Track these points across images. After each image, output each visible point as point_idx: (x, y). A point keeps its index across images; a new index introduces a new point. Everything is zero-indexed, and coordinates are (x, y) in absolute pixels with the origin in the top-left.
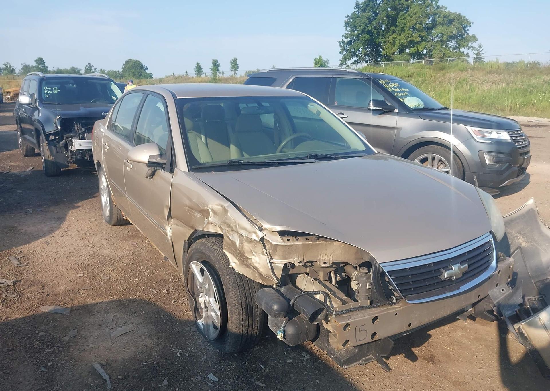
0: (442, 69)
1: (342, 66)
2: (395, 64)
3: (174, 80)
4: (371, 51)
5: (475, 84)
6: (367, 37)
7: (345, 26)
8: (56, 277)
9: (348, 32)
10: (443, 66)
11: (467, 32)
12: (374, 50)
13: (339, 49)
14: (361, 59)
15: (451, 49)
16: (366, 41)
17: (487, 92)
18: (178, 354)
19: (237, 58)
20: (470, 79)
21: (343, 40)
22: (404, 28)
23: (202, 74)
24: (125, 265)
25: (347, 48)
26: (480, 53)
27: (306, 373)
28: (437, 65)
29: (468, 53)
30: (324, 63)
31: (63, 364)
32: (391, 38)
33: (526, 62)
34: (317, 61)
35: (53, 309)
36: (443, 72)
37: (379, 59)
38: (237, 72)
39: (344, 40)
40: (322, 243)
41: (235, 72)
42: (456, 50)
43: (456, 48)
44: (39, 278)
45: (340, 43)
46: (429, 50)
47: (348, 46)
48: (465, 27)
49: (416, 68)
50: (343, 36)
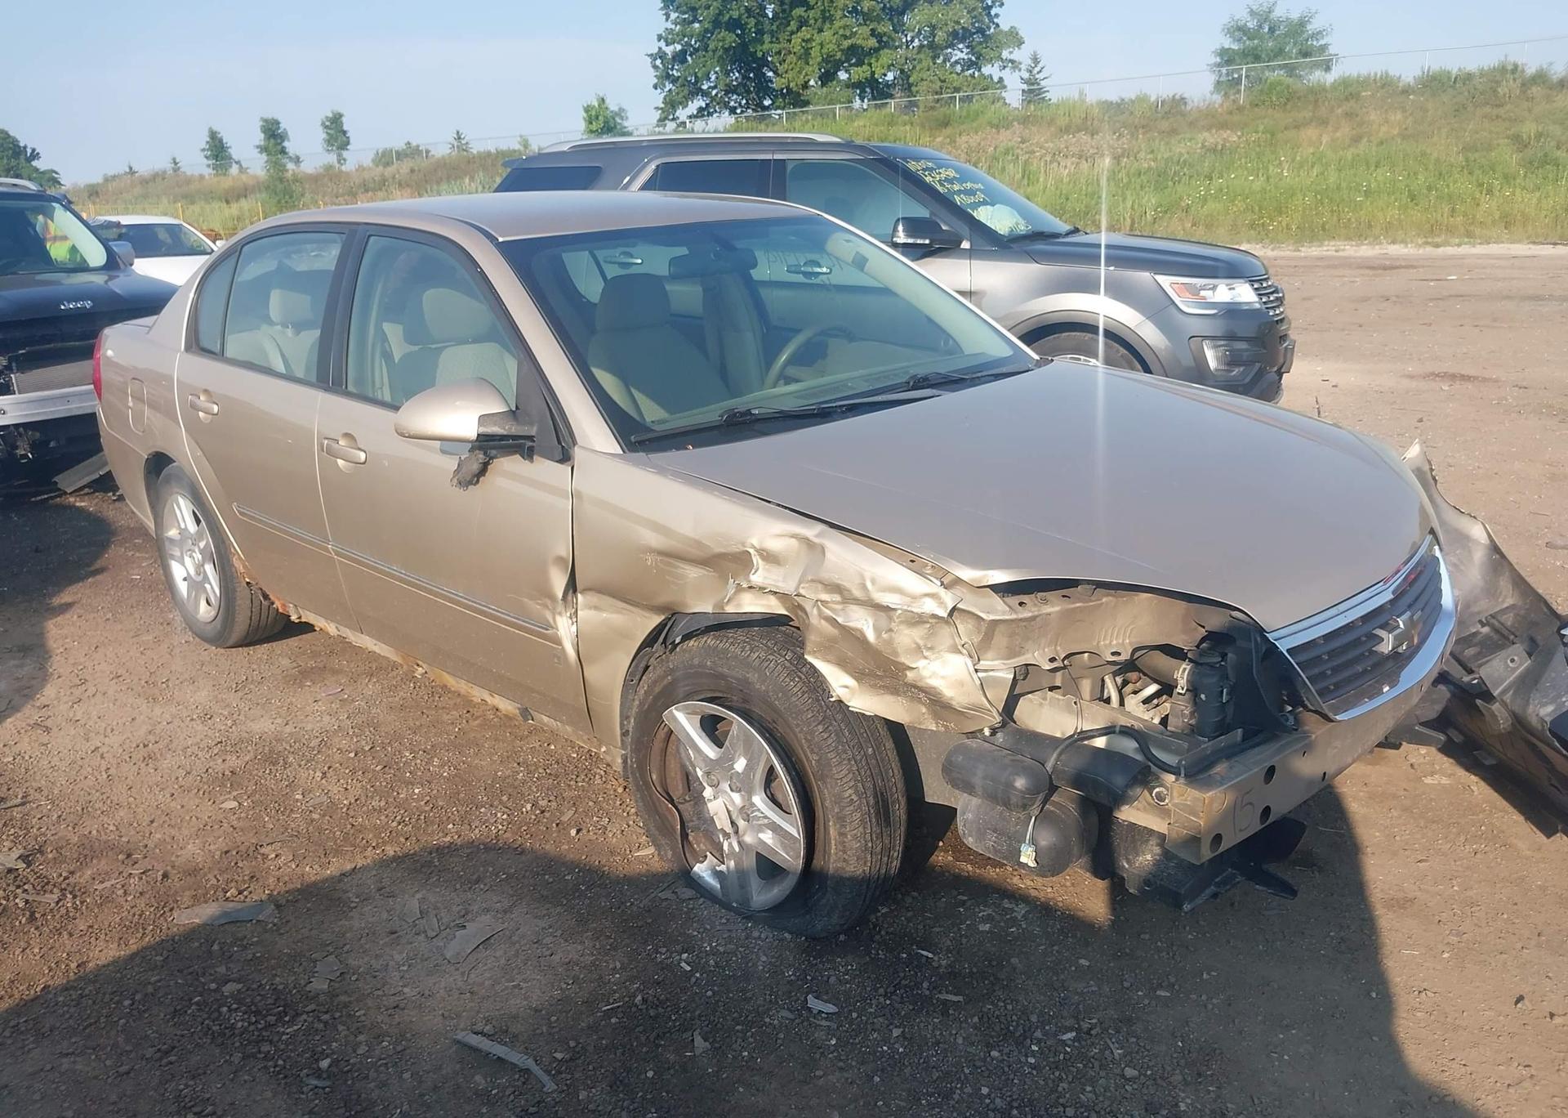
0: (945, 123)
1: (665, 125)
2: (816, 114)
3: (138, 190)
4: (743, 79)
5: (1035, 162)
6: (728, 40)
7: (661, 9)
8: (152, 822)
9: (673, 27)
10: (945, 116)
11: (995, 20)
12: (751, 75)
13: (651, 76)
14: (718, 104)
15: (958, 68)
16: (726, 50)
17: (1069, 182)
18: (683, 964)
19: (341, 111)
20: (1022, 149)
21: (660, 48)
22: (829, 11)
23: (231, 167)
24: (352, 755)
25: (675, 72)
26: (1037, 76)
27: (1042, 947)
28: (930, 112)
29: (1001, 80)
30: (614, 119)
31: (365, 1056)
32: (796, 40)
33: (1153, 99)
34: (594, 113)
35: (217, 913)
36: (948, 131)
37: (767, 102)
38: (345, 154)
39: (665, 48)
40: (1107, 603)
41: (339, 155)
42: (971, 72)
43: (970, 64)
44: (94, 832)
45: (653, 57)
46: (902, 71)
47: (676, 67)
48: (989, 8)
49: (877, 125)
50: (660, 38)
